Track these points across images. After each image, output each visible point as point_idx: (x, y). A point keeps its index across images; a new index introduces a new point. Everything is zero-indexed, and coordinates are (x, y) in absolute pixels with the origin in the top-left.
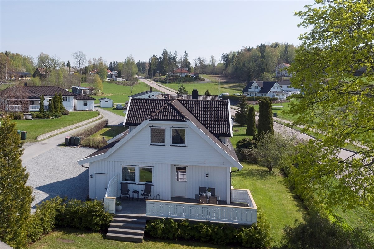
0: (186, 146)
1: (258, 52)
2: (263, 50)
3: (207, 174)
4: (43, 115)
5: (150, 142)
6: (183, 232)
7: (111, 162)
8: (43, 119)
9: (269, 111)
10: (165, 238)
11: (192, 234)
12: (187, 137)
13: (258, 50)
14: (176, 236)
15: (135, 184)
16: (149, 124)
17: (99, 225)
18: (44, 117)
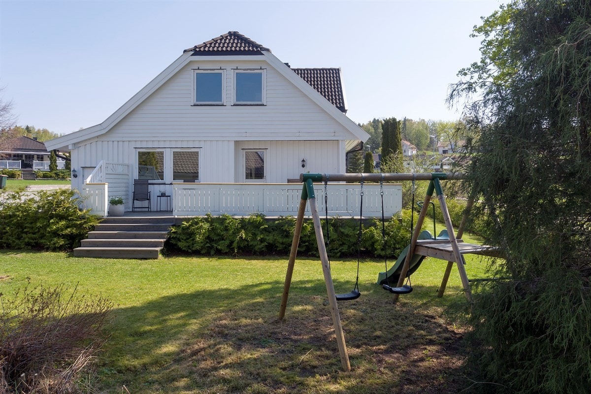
0: (263, 105)
1: (371, 127)
2: (377, 126)
3: (303, 161)
4: (55, 173)
5: (193, 100)
6: (250, 235)
7: (116, 143)
8: (55, 179)
9: (397, 134)
10: (212, 252)
11: (270, 238)
12: (265, 87)
13: (371, 125)
14: (235, 245)
15: (165, 184)
16: (191, 62)
17: (64, 236)
18: (56, 178)
